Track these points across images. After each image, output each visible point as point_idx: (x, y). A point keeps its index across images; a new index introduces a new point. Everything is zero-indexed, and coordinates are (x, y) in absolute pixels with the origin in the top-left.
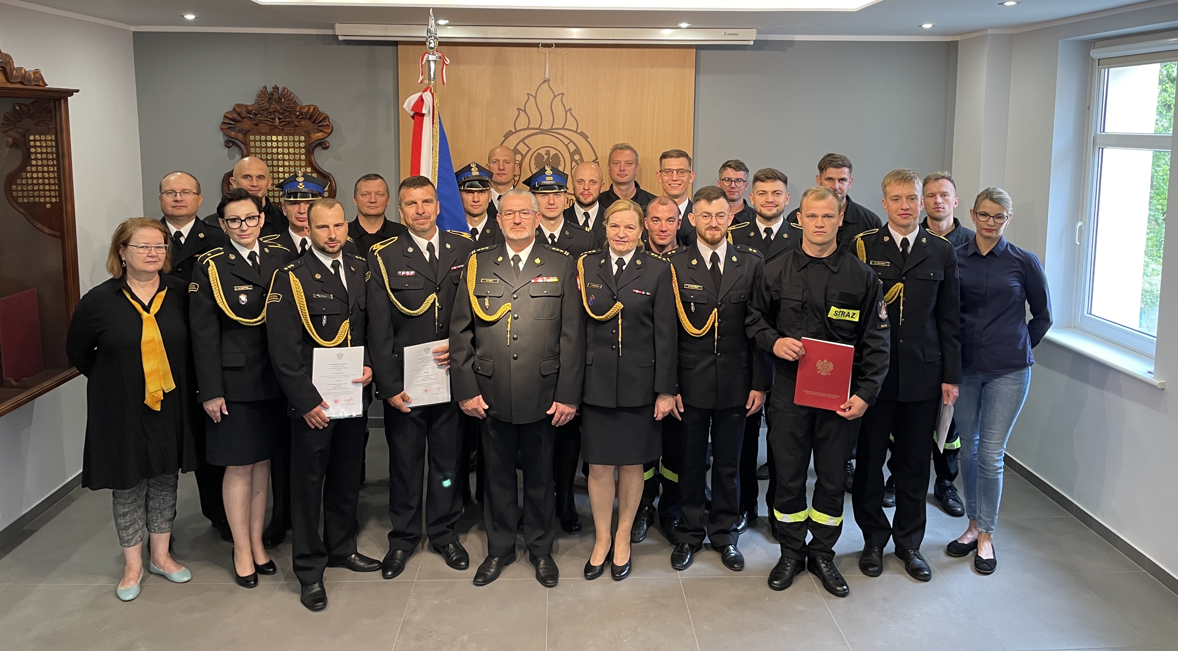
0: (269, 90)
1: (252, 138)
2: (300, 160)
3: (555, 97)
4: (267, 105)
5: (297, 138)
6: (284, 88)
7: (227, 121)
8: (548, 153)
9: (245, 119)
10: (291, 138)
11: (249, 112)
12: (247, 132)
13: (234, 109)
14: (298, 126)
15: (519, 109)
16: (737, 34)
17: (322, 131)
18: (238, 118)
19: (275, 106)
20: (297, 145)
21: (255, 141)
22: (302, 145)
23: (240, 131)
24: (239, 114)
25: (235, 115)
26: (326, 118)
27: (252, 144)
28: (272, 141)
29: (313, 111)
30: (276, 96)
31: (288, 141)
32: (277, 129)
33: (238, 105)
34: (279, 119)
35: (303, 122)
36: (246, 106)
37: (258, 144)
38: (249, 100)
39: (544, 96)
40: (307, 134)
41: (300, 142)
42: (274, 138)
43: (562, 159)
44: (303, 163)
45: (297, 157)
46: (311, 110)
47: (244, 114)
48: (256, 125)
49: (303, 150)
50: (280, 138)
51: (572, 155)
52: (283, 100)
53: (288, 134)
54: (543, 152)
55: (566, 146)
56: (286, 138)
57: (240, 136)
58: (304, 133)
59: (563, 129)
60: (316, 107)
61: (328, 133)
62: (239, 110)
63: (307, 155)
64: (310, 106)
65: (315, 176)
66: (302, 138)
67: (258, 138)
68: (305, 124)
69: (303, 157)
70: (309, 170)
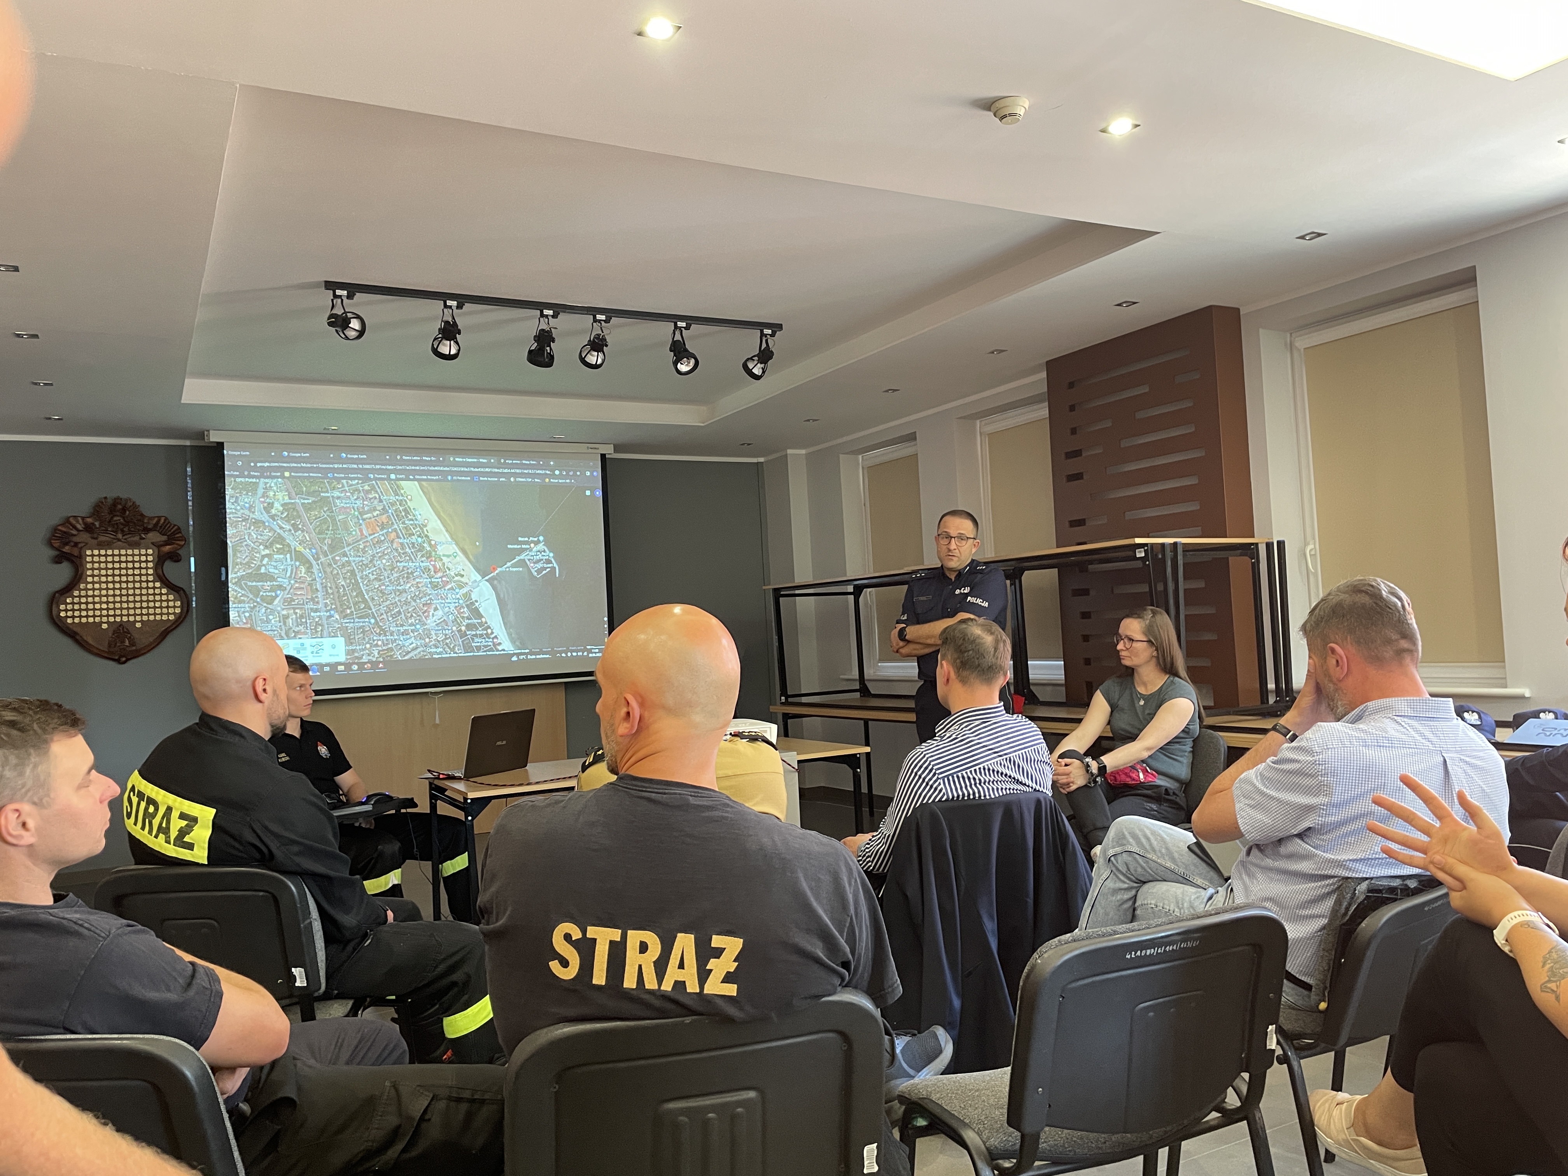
1: (89, 552)
2: (147, 575)
5: (143, 552)
9: (81, 533)
14: (144, 539)
17: (173, 544)
20: (143, 558)
21: (93, 556)
22: (150, 558)
27: (89, 559)
29: (164, 522)
32: (120, 543)
33: (70, 515)
35: (150, 535)
37: (96, 559)
38: (82, 510)
40: (157, 546)
41: (147, 555)
44: (151, 578)
45: (144, 572)
47: (79, 527)
49: (151, 563)
50: (123, 552)
52: (128, 512)
58: (151, 546)
60: (166, 519)
61: (182, 546)
62: (74, 522)
63: (155, 569)
64: (159, 518)
65: (164, 591)
66: (150, 551)
67: (96, 552)
68: (154, 536)
69: (151, 571)
70: (158, 584)
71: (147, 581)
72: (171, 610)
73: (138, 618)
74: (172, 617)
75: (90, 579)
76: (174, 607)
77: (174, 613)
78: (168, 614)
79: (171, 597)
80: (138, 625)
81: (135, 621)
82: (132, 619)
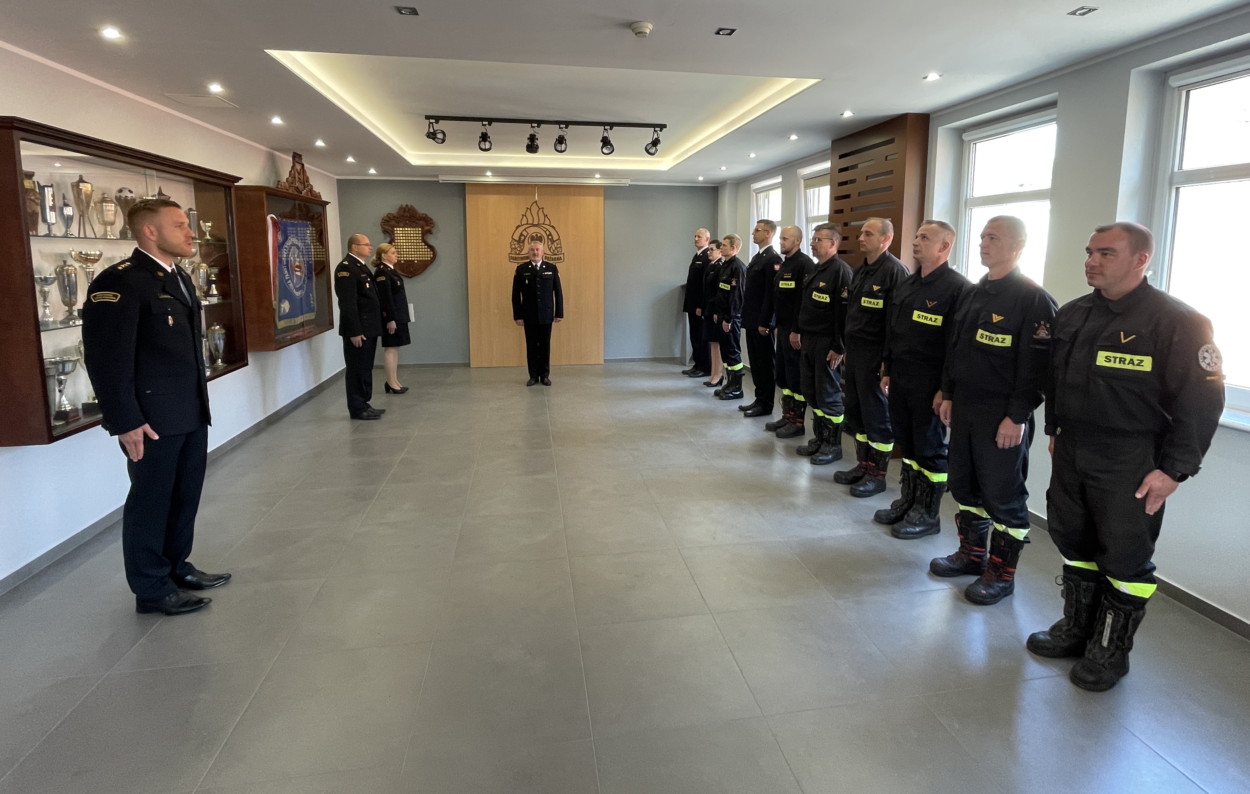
0: (404, 206)
1: (395, 229)
3: (540, 209)
4: (402, 213)
5: (417, 229)
6: (411, 206)
7: (383, 221)
8: (537, 235)
9: (392, 220)
10: (414, 229)
11: (394, 217)
12: (393, 226)
13: (387, 215)
14: (417, 223)
15: (523, 215)
16: (621, 181)
17: (430, 226)
18: (389, 220)
19: (406, 214)
20: (417, 232)
22: (420, 232)
23: (390, 226)
24: (389, 218)
25: (387, 219)
26: (431, 219)
27: (396, 232)
28: (405, 231)
30: (407, 210)
31: (413, 231)
32: (407, 225)
33: (389, 214)
34: (409, 220)
36: (392, 214)
37: (399, 232)
38: (394, 211)
39: (535, 209)
40: (422, 227)
41: (419, 231)
42: (406, 229)
43: (543, 239)
44: (420, 241)
45: (417, 238)
46: (424, 216)
47: (391, 218)
48: (398, 223)
49: (421, 235)
50: (409, 229)
51: (548, 236)
52: (410, 211)
53: (413, 228)
54: (534, 235)
55: (545, 232)
56: (412, 229)
57: (390, 228)
59: (544, 224)
60: (426, 215)
61: (432, 227)
62: (389, 216)
63: (423, 237)
64: (423, 214)
65: (426, 247)
66: (420, 229)
67: (398, 229)
68: (421, 222)
69: (420, 238)
70: (423, 244)
71: (419, 243)
72: (429, 256)
73: (416, 259)
74: (429, 259)
75: (396, 241)
76: (430, 254)
77: (430, 257)
78: (428, 257)
79: (429, 250)
80: (416, 262)
81: (415, 260)
82: (413, 259)
